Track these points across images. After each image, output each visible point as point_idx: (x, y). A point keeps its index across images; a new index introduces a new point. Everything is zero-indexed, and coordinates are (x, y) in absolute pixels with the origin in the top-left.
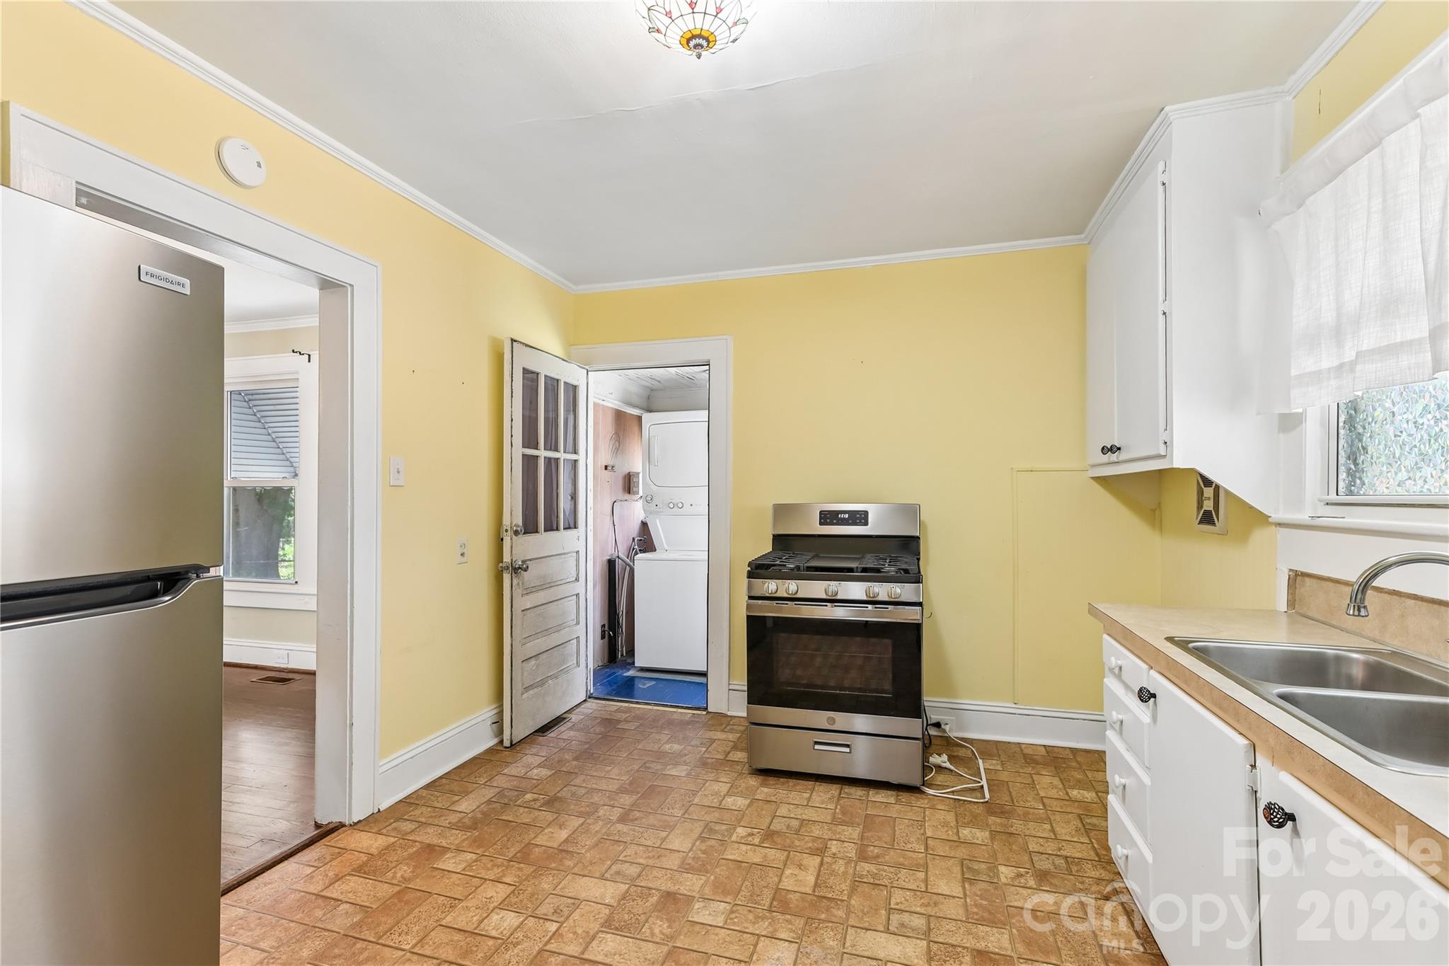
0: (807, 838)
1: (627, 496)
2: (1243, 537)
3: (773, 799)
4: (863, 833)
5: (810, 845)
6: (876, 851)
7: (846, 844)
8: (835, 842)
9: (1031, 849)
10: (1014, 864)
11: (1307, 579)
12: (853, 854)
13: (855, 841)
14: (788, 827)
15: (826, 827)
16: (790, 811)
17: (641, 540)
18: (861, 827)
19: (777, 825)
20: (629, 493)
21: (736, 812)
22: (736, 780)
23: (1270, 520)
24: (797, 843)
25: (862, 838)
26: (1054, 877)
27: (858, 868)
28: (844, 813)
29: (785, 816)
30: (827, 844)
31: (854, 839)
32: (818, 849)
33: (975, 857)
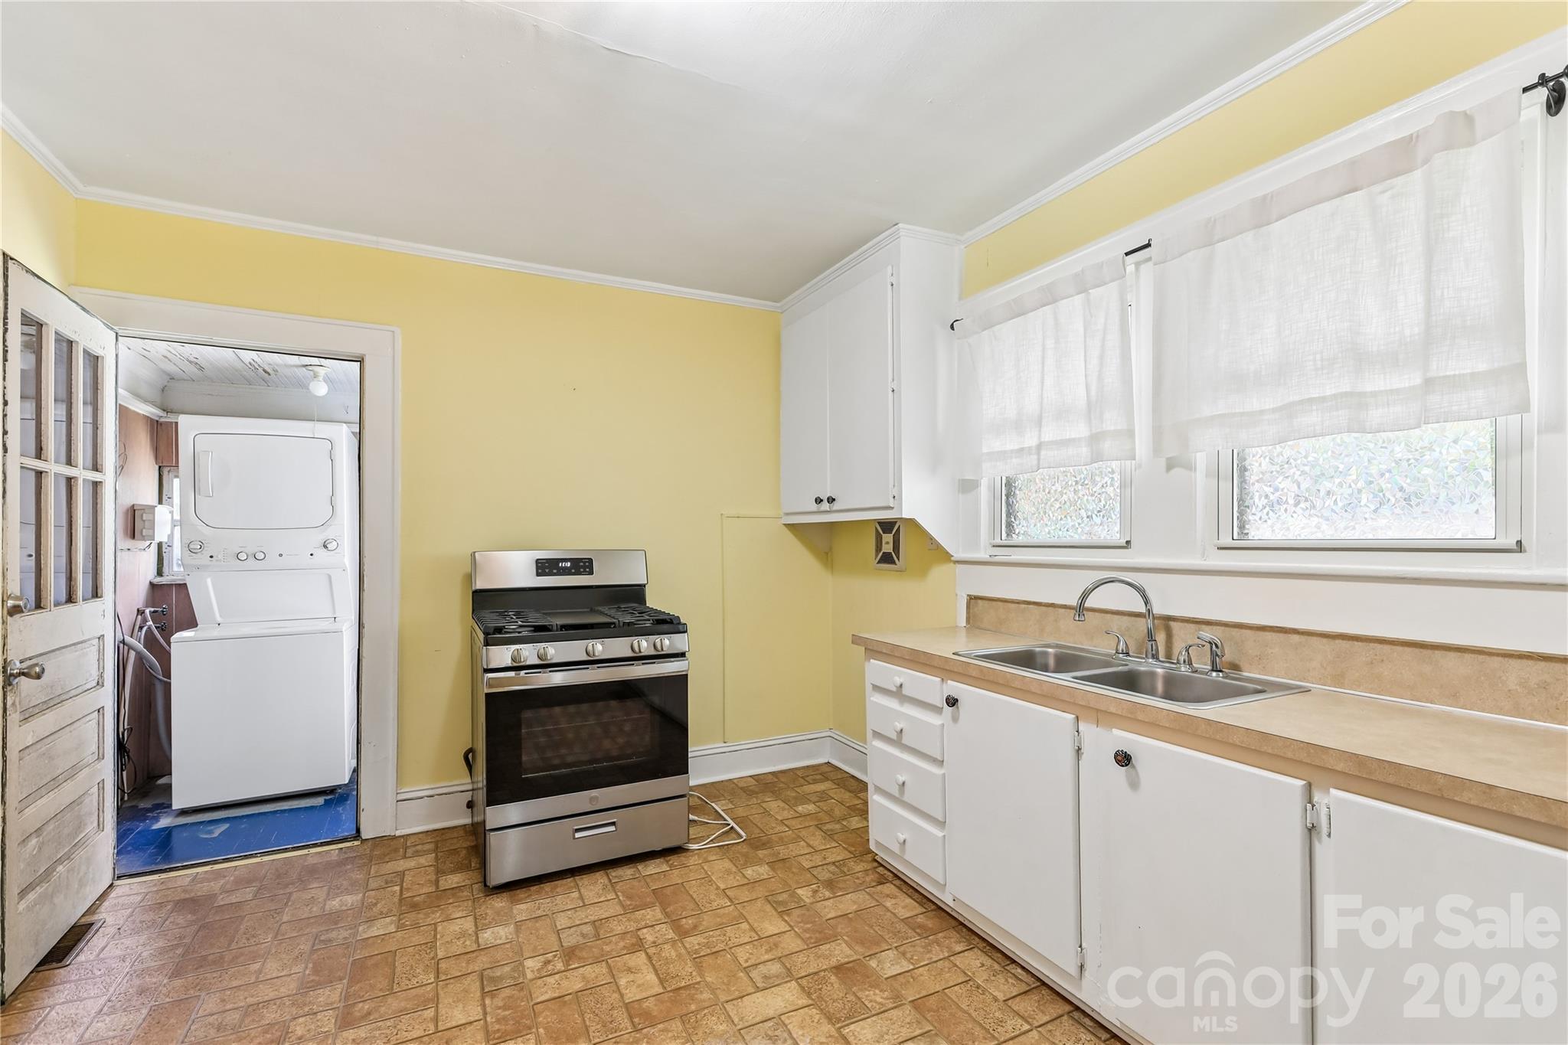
0: (614, 939)
1: (130, 543)
2: (923, 572)
3: (540, 913)
4: (664, 910)
5: (622, 944)
6: (690, 922)
7: (657, 928)
8: (645, 931)
9: (807, 867)
10: (804, 884)
11: (980, 601)
12: (671, 935)
13: (663, 921)
14: (583, 935)
15: (624, 920)
16: (571, 918)
17: (155, 612)
18: (657, 904)
19: (570, 939)
20: (133, 537)
21: (507, 946)
22: (475, 909)
23: (952, 559)
24: (607, 948)
25: (667, 915)
26: (837, 882)
27: (688, 946)
28: (630, 898)
29: (570, 926)
30: (638, 936)
31: (660, 920)
32: (633, 945)
33: (773, 891)
